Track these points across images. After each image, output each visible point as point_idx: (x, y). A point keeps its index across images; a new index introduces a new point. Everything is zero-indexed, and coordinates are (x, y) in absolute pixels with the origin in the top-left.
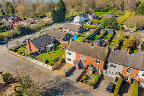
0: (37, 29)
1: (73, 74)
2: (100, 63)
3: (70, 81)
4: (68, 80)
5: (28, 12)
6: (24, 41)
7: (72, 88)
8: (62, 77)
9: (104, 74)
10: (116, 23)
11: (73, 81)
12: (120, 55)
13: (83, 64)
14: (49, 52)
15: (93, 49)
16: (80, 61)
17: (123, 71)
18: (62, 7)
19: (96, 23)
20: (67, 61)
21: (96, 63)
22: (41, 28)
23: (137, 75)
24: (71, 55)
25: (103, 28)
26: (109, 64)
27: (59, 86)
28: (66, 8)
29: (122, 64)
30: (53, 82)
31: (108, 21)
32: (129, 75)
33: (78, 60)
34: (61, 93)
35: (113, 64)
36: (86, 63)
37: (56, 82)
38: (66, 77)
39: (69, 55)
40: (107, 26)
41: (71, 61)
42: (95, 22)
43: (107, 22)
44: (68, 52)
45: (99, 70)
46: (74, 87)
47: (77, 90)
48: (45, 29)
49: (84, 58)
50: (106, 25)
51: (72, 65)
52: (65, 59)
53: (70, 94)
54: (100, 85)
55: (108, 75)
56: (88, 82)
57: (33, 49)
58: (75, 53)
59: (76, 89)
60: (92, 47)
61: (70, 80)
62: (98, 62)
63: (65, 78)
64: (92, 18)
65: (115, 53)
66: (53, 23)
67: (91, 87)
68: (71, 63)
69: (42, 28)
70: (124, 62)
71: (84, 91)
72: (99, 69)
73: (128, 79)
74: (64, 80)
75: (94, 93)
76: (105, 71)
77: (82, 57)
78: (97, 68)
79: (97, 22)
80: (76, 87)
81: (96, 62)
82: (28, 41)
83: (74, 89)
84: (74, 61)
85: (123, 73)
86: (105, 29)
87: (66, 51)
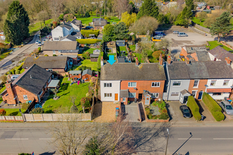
1: (127, 114)
2: (158, 85)
3: (132, 125)
7: (143, 132)
9: (165, 98)
11: (135, 123)
12: (180, 67)
13: (132, 95)
15: (143, 69)
16: (129, 92)
17: (189, 87)
18: (20, 14)
19: (91, 35)
20: (103, 99)
21: (154, 87)
23: (206, 86)
24: (111, 86)
25: (109, 41)
26: (172, 82)
29: (189, 78)
31: (114, 28)
32: (196, 89)
33: (125, 91)
34: (136, 146)
35: (177, 81)
36: (138, 91)
39: (107, 87)
40: (114, 37)
41: (111, 96)
42: (89, 33)
43: (113, 31)
44: (105, 84)
45: (157, 96)
46: (145, 129)
47: (153, 132)
48: (5, 59)
49: (133, 85)
50: (112, 36)
51: (114, 102)
53: (149, 140)
54: (171, 114)
55: (171, 98)
56: (155, 116)
57: (23, 98)
58: (120, 81)
59: (150, 131)
60: (140, 67)
62: (156, 85)
64: (79, 29)
65: (173, 66)
67: (166, 120)
70: (189, 75)
72: (157, 94)
73: (194, 95)
75: (173, 125)
76: (165, 94)
77: (130, 84)
78: (155, 94)
79: (91, 33)
80: (147, 129)
81: (153, 85)
82: (10, 86)
83: (147, 132)
84: (116, 95)
85: (189, 89)
86: (113, 41)
87: (102, 83)
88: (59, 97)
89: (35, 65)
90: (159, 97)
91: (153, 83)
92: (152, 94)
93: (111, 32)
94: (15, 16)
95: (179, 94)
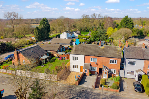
0: (20, 47)
1: (86, 81)
2: (115, 63)
3: (86, 89)
4: (84, 88)
5: (4, 32)
6: (6, 58)
7: (93, 96)
8: (74, 86)
10: (106, 35)
12: (136, 50)
13: (94, 69)
14: (45, 64)
15: (104, 49)
16: (91, 66)
17: (144, 67)
18: (46, 25)
20: (72, 69)
21: (112, 63)
22: (24, 46)
24: (77, 60)
25: (94, 41)
26: (127, 61)
27: (74, 96)
28: (49, 26)
29: (143, 59)
30: (65, 93)
33: (88, 65)
35: (132, 60)
36: (98, 66)
37: (69, 93)
38: (78, 85)
39: (75, 60)
40: (97, 39)
41: (77, 68)
43: (97, 35)
44: (73, 57)
45: (115, 72)
46: (95, 94)
48: (30, 46)
49: (96, 60)
51: (79, 73)
52: (69, 67)
54: (124, 87)
56: (109, 86)
58: (84, 56)
59: (99, 96)
60: (102, 48)
61: (86, 87)
62: (113, 62)
63: (78, 87)
64: (78, 36)
65: (129, 49)
66: (37, 41)
67: (116, 90)
68: (78, 70)
69: (26, 46)
70: (144, 56)
71: (110, 96)
74: (79, 88)
76: (122, 71)
77: (92, 59)
78: (112, 70)
80: (98, 94)
82: (16, 53)
83: (96, 96)
84: (81, 67)
85: (144, 69)
86: (96, 41)
87: (71, 56)
88: (45, 66)
89: (38, 46)
90: (117, 73)
91: (111, 60)
92: (110, 70)
93: (95, 35)
94: (43, 26)
95: (135, 72)
